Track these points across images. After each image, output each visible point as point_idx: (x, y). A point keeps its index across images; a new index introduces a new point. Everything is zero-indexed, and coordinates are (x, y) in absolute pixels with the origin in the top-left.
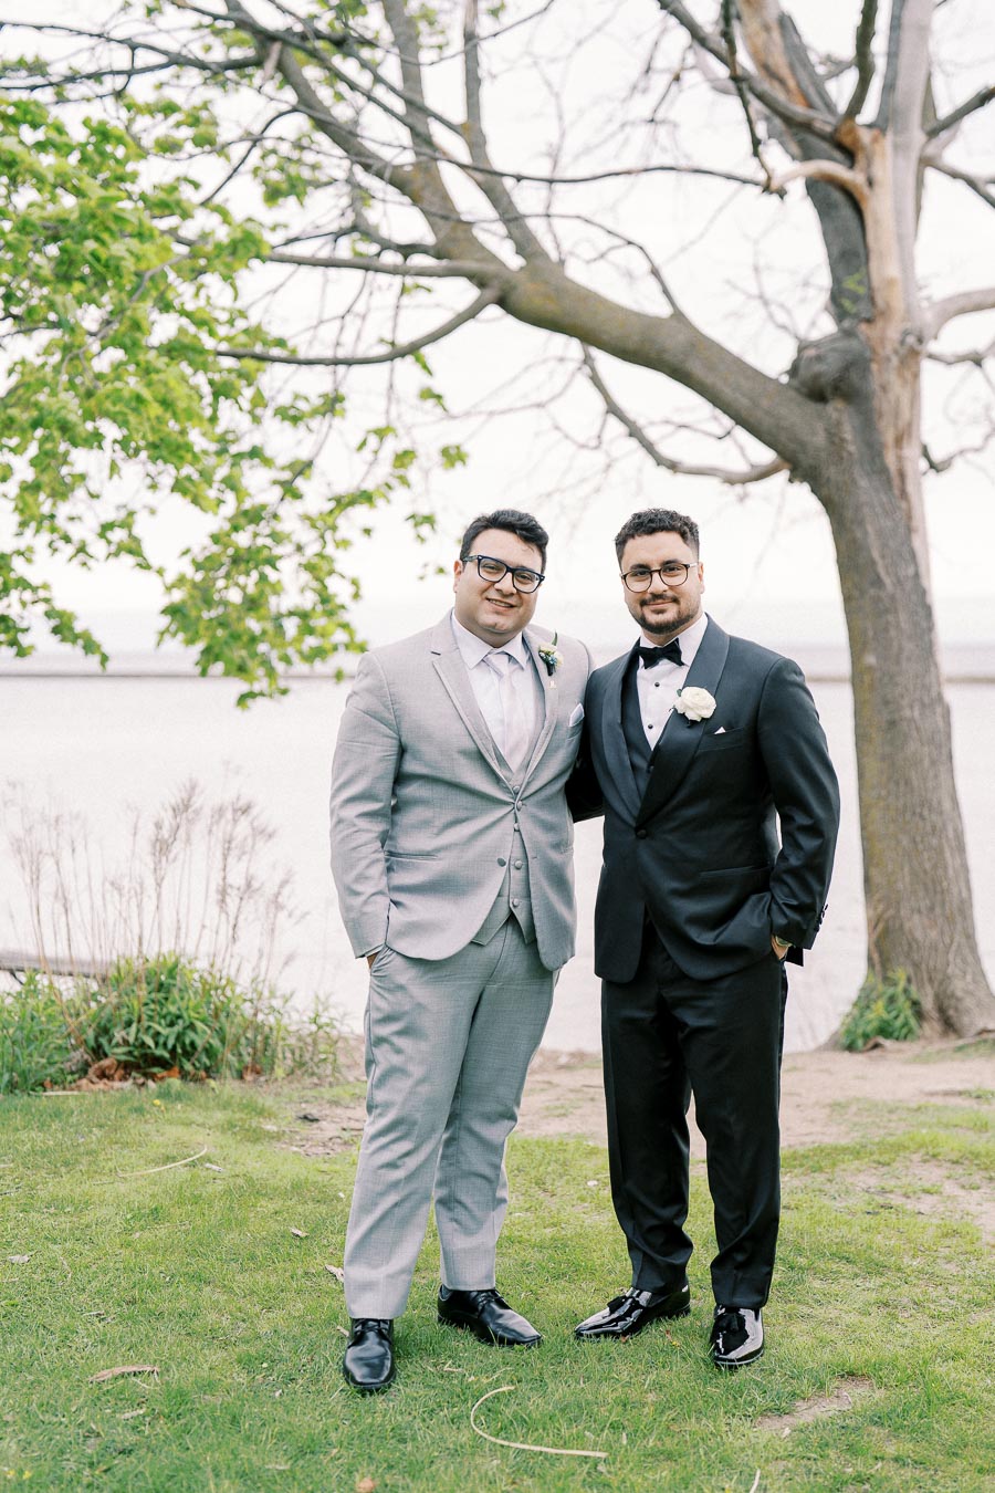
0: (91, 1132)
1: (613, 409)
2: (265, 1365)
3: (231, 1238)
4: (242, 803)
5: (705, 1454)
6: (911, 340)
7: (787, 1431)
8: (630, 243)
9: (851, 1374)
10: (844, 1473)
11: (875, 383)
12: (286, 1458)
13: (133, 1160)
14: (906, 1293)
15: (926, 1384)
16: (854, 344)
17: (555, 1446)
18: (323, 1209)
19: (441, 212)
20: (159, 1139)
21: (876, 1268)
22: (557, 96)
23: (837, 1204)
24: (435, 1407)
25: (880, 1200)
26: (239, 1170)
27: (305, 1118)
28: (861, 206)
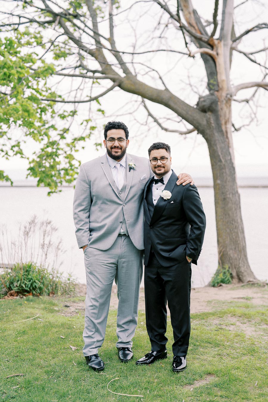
0: (7, 310)
1: (150, 115)
2: (52, 373)
3: (44, 339)
4: (48, 221)
5: (170, 395)
6: (229, 96)
7: (192, 389)
8: (154, 70)
9: (210, 374)
10: (207, 400)
11: (219, 108)
12: (57, 398)
13: (18, 318)
14: (225, 352)
15: (229, 376)
16: (213, 97)
17: (130, 394)
18: (69, 331)
19: (103, 62)
20: (25, 312)
21: (217, 345)
22: (135, 30)
23: (208, 328)
24: (98, 384)
25: (219, 327)
26: (47, 320)
27: (66, 306)
28: (215, 60)
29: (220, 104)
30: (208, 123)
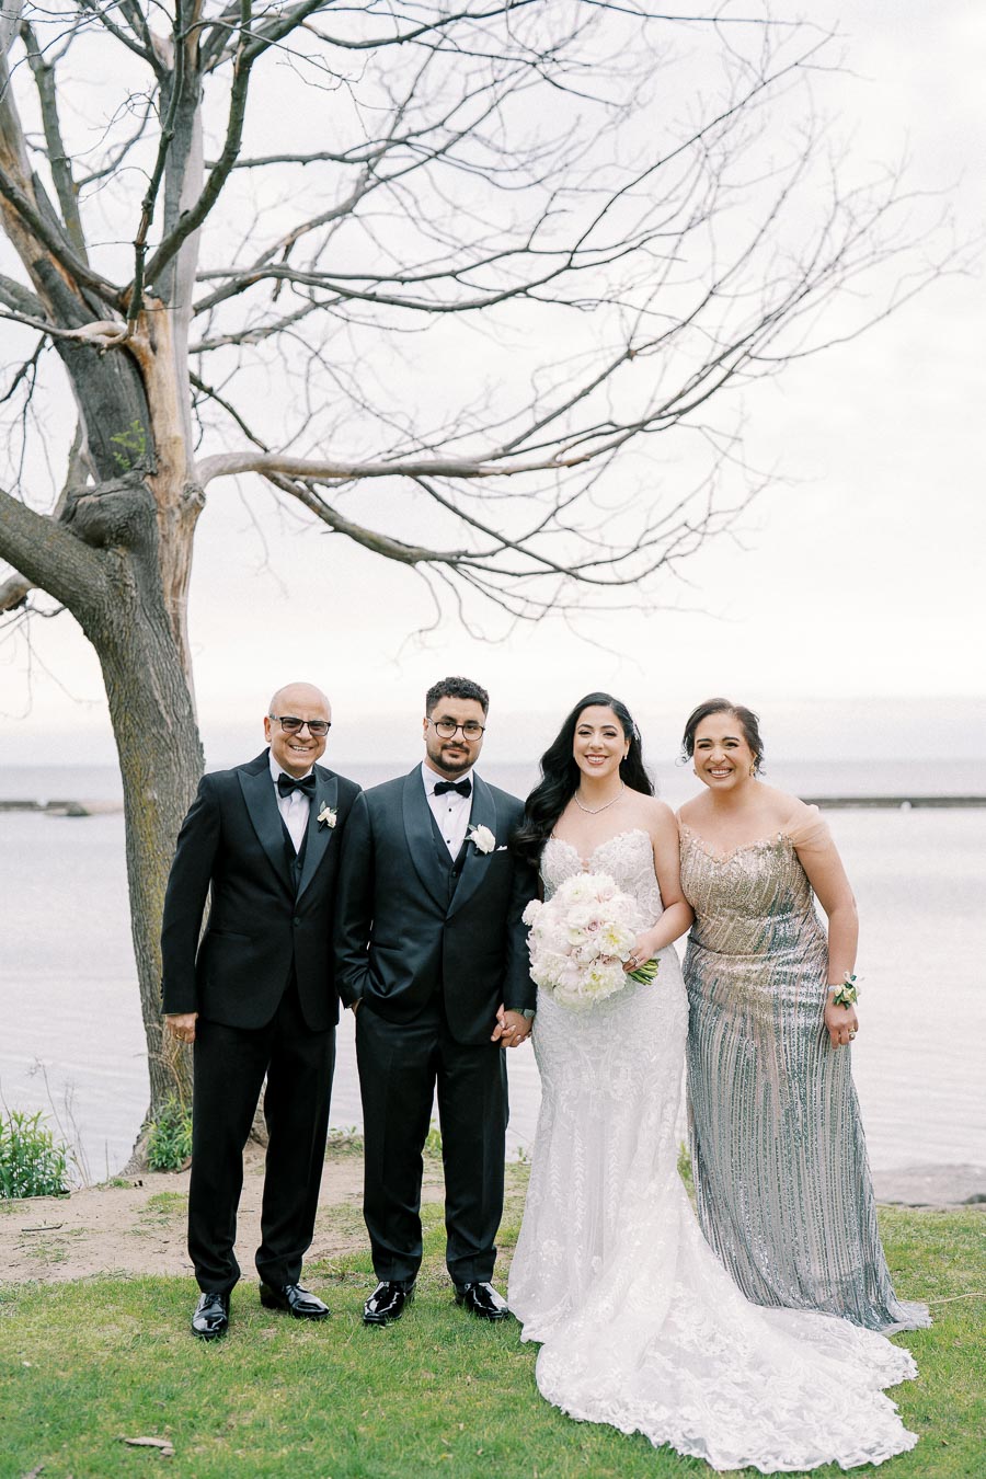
6: (193, 496)
11: (159, 533)
28: (143, 368)
29: (163, 523)
30: (116, 587)
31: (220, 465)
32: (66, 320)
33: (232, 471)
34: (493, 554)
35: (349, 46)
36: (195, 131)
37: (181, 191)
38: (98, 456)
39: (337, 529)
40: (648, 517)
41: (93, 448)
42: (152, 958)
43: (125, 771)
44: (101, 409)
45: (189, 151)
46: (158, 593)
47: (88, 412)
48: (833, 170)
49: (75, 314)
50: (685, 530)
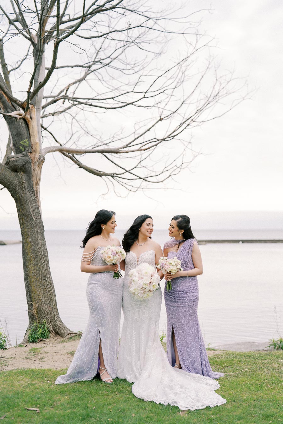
6: (41, 158)
11: (32, 168)
28: (28, 123)
29: (33, 166)
30: (20, 183)
31: (49, 150)
32: (7, 110)
33: (52, 151)
34: (123, 174)
35: (85, 38)
36: (43, 60)
37: (39, 76)
38: (15, 147)
39: (80, 167)
40: (166, 164)
41: (14, 145)
42: (30, 284)
43: (22, 233)
44: (16, 134)
45: (41, 65)
46: (32, 185)
47: (13, 135)
48: (216, 71)
49: (9, 109)
50: (176, 167)
